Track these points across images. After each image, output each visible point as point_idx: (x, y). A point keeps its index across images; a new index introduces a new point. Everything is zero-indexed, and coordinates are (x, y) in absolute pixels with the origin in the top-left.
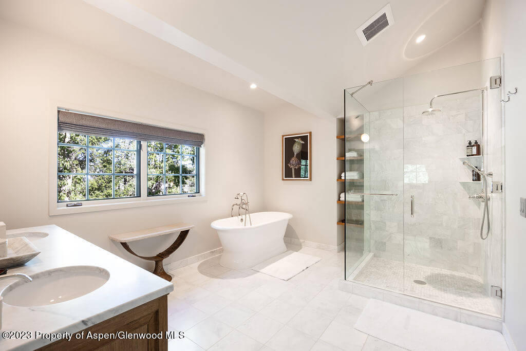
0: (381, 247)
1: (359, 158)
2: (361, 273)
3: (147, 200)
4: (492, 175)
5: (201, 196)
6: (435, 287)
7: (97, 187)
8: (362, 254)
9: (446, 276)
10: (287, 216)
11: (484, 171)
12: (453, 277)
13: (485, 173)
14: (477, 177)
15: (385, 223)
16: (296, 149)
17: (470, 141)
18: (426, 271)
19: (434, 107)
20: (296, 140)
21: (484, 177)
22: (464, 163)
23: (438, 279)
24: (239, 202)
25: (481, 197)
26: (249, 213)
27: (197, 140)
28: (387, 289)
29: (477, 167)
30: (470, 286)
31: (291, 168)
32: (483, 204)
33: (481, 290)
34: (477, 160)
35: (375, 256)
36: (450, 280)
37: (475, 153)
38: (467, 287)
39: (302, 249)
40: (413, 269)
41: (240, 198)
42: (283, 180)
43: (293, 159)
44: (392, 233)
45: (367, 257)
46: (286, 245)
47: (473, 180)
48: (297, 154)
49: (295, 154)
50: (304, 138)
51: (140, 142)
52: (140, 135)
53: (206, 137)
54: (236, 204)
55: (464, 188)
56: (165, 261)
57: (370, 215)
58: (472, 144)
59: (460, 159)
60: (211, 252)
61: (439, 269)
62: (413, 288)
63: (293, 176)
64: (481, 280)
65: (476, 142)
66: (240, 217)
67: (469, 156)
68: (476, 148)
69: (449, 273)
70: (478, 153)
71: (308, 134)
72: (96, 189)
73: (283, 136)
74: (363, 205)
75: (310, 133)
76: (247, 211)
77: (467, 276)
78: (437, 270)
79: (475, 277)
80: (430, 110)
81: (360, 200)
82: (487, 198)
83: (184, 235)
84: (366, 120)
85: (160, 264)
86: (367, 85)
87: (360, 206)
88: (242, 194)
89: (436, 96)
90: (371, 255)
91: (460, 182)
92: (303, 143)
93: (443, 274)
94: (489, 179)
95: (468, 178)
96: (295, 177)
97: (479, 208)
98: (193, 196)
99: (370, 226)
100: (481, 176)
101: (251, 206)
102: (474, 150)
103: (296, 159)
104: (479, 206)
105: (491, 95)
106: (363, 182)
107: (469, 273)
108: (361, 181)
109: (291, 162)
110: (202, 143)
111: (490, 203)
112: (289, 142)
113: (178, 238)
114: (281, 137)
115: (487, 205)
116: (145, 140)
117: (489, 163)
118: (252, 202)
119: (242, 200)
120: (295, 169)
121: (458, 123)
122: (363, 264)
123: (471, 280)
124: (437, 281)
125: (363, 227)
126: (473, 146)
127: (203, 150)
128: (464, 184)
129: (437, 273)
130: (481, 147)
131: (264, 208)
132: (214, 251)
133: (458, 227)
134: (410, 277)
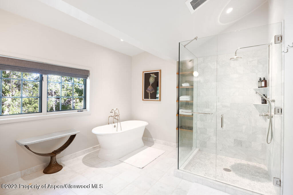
0: (203, 145)
1: (190, 87)
2: (190, 163)
3: (47, 114)
4: (274, 101)
5: (87, 111)
6: (236, 174)
7: (28, 102)
8: (191, 149)
9: (244, 165)
10: (145, 124)
11: (269, 98)
12: (248, 166)
13: (270, 99)
14: (264, 102)
15: (206, 129)
16: (152, 80)
17: (260, 78)
18: (231, 161)
19: (238, 55)
20: (151, 75)
21: (269, 102)
22: (256, 93)
23: (239, 168)
24: (113, 114)
25: (267, 115)
26: (120, 122)
27: (84, 74)
28: (205, 176)
29: (264, 95)
30: (259, 173)
31: (148, 93)
32: (269, 120)
33: (266, 175)
34: (264, 90)
35: (199, 150)
36: (246, 168)
37: (264, 86)
38: (258, 174)
39: (154, 145)
40: (223, 160)
41: (114, 112)
42: (143, 100)
43: (149, 87)
44: (211, 136)
45: (195, 151)
46: (144, 143)
47: (262, 103)
48: (152, 84)
49: (151, 84)
50: (157, 74)
51: (42, 75)
52: (41, 70)
53: (91, 72)
54: (111, 116)
55: (256, 108)
56: (58, 156)
57: (197, 124)
58: (262, 80)
59: (254, 89)
60: (93, 148)
61: (240, 160)
62: (222, 175)
63: (149, 98)
64: (266, 168)
65: (264, 79)
66: (114, 125)
67: (260, 87)
68: (264, 82)
69: (246, 163)
70: (266, 86)
71: (159, 71)
72: (28, 103)
73: (143, 72)
74: (193, 118)
75: (160, 71)
76: (118, 121)
77: (258, 165)
78: (239, 161)
79: (262, 166)
80: (235, 57)
81: (191, 114)
82: (271, 116)
83: (72, 137)
84: (195, 63)
85: (54, 158)
86: (194, 39)
87: (191, 118)
88: (115, 109)
89: (239, 48)
90: (197, 149)
91: (254, 104)
92: (156, 77)
93: (242, 164)
94: (273, 104)
95: (259, 102)
96: (151, 99)
97: (266, 121)
98: (81, 111)
99: (197, 131)
100: (267, 102)
101: (121, 117)
102: (263, 84)
103: (151, 87)
104: (266, 120)
105: (275, 48)
106: (193, 103)
107: (259, 163)
108: (191, 102)
109: (148, 89)
110: (88, 76)
111: (273, 119)
112: (147, 76)
113: (68, 140)
114: (142, 73)
115: (271, 121)
116: (46, 74)
117: (273, 92)
118: (122, 114)
119: (115, 113)
120: (151, 93)
121: (253, 66)
122: (191, 157)
123: (260, 168)
124: (238, 169)
125: (192, 132)
126: (262, 81)
127: (88, 81)
128: (256, 106)
129: (238, 163)
130: (267, 82)
131: (131, 118)
132: (96, 147)
133: (252, 133)
134: (221, 166)
